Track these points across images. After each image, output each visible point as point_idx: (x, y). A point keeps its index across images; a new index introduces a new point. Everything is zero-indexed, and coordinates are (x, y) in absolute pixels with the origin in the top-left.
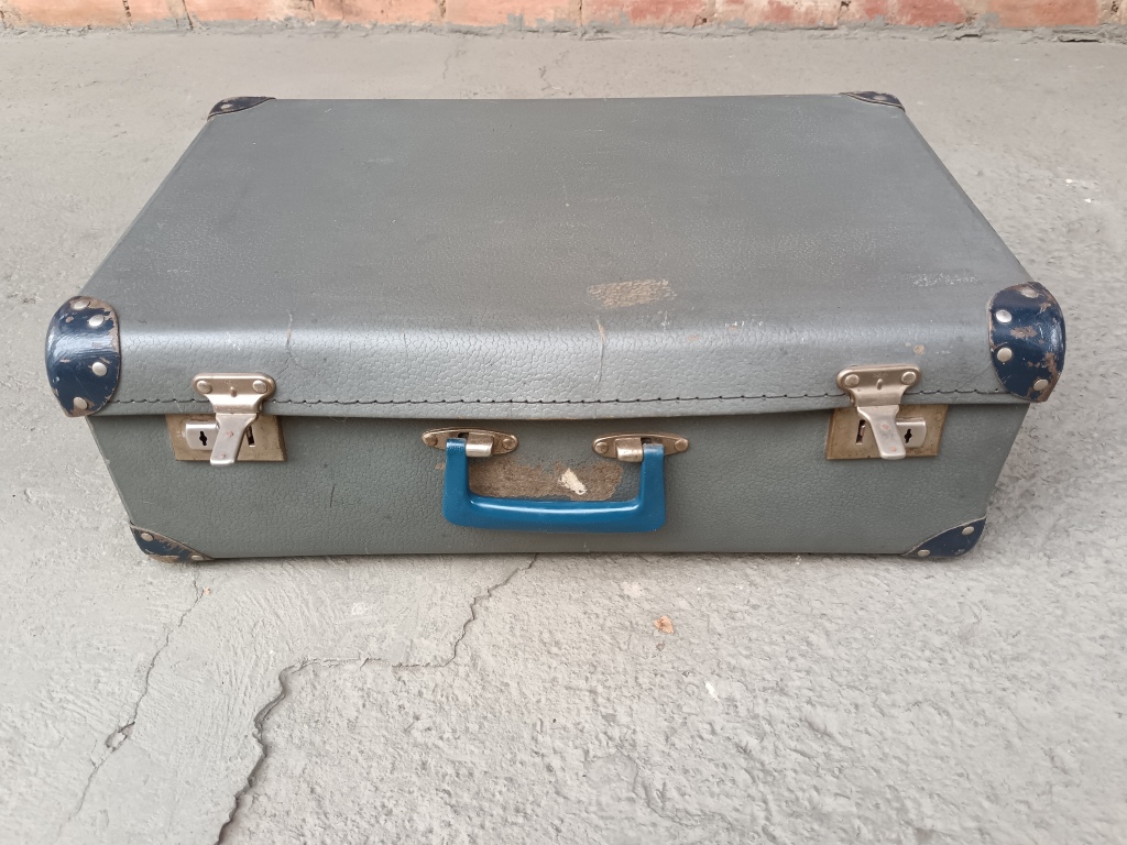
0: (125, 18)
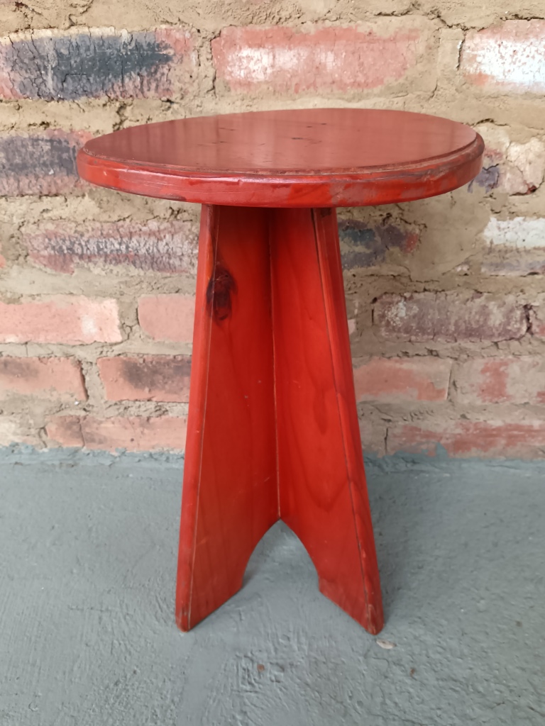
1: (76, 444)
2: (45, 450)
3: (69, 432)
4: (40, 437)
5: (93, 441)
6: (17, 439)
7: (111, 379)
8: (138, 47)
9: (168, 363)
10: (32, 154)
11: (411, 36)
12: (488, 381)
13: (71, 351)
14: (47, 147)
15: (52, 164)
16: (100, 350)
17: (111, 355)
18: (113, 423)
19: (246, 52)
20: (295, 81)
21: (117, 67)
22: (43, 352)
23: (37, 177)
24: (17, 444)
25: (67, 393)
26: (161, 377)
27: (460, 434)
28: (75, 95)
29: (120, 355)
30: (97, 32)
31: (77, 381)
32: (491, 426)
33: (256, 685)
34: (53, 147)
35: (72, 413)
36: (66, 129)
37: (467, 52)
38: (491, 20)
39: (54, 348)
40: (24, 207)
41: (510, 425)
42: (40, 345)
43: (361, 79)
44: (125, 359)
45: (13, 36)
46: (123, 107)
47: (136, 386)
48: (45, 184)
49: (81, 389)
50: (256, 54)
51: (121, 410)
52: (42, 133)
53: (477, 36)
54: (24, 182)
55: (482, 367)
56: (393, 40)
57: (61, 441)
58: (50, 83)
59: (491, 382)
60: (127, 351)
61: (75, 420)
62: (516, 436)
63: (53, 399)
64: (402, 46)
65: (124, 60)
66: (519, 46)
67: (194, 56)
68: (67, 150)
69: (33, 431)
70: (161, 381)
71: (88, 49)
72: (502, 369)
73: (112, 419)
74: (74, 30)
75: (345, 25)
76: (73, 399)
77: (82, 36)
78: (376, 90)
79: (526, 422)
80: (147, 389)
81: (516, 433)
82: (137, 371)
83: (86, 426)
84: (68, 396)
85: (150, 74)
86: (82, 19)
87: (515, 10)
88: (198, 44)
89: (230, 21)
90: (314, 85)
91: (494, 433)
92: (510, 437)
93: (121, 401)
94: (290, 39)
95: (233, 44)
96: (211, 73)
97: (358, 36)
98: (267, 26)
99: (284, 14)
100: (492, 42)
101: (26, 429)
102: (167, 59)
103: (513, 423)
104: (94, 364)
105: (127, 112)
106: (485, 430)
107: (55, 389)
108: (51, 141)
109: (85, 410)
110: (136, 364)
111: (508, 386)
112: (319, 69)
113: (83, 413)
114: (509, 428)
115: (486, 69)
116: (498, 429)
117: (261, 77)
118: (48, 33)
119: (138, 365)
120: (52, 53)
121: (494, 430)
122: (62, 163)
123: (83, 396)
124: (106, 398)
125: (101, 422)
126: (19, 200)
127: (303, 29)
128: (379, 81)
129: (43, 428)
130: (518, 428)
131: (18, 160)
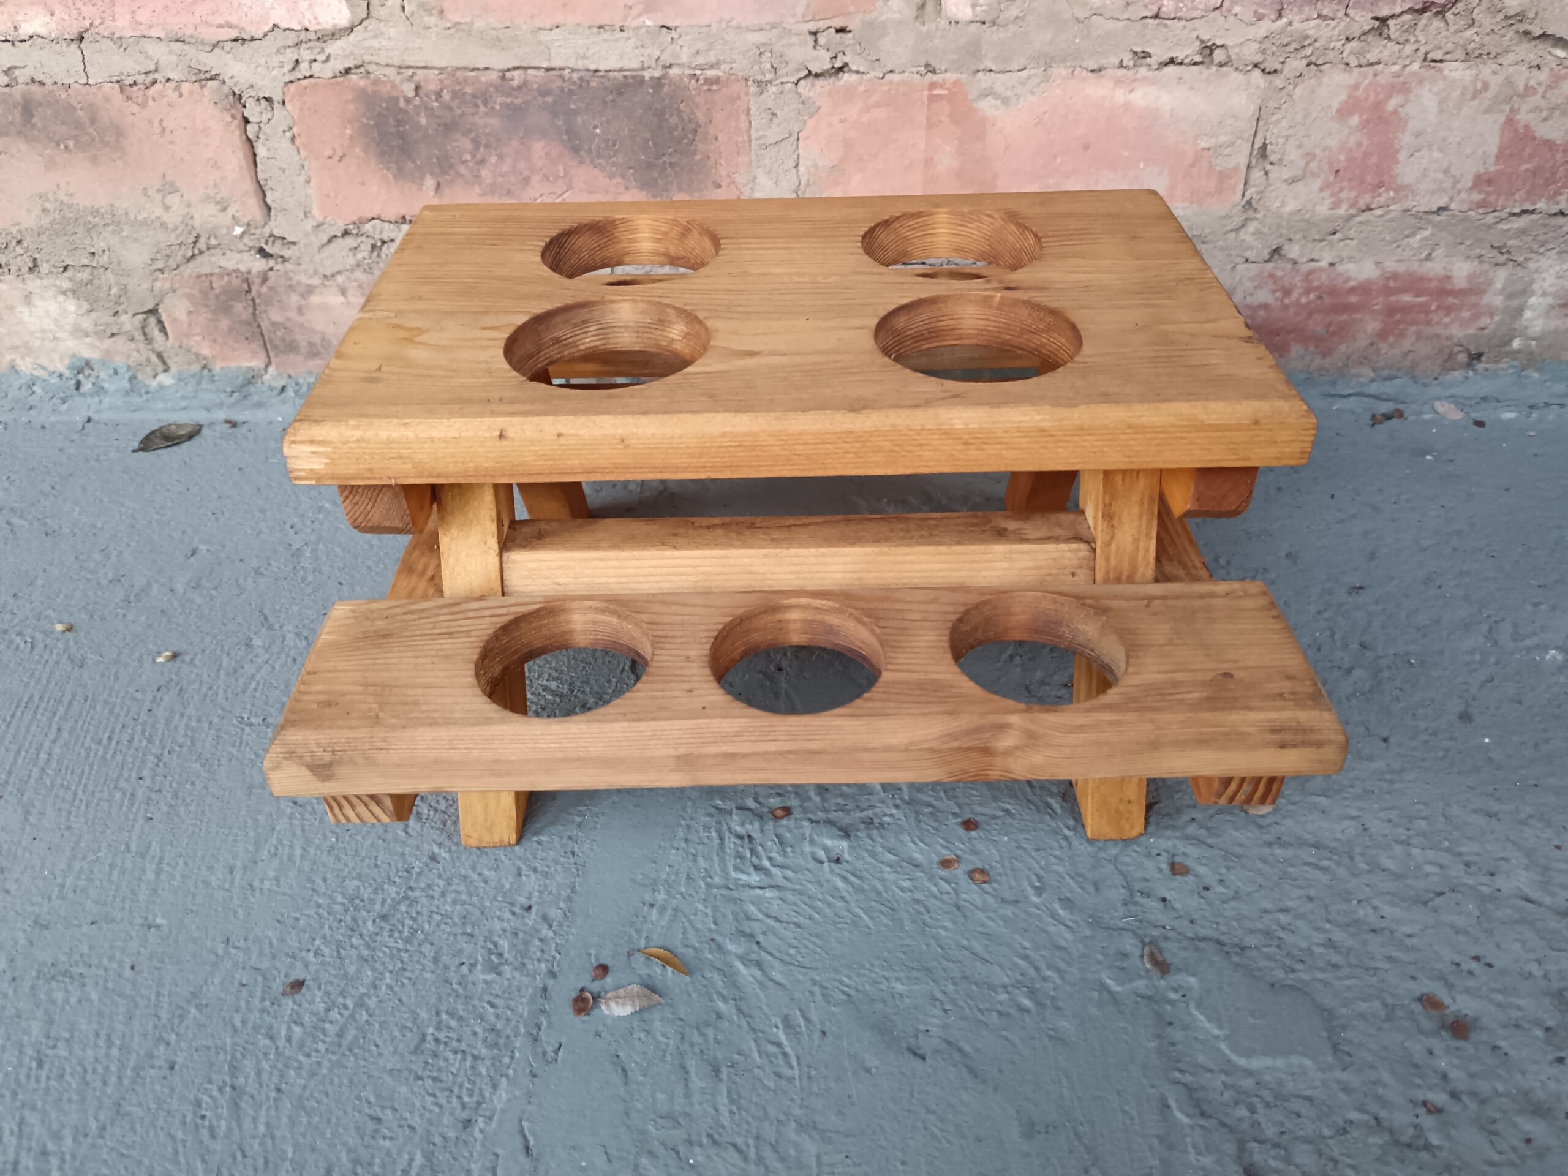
1: (250, 360)
2: (166, 379)
3: (225, 323)
4: (148, 339)
5: (292, 347)
6: (87, 350)
7: (328, 152)
9: (483, 97)
12: (1352, 141)
13: (212, 61)
16: (291, 55)
17: (324, 71)
18: (343, 292)
22: (129, 65)
24: (88, 364)
25: (208, 198)
26: (466, 144)
27: (1265, 306)
29: (348, 71)
31: (234, 159)
32: (1348, 280)
33: (775, 871)
35: (231, 261)
39: (159, 52)
41: (1395, 276)
42: (119, 41)
44: (362, 83)
47: (400, 173)
49: (249, 186)
51: (364, 253)
55: (1343, 97)
57: (206, 351)
59: (1360, 145)
60: (367, 58)
61: (236, 282)
62: (1406, 309)
63: (172, 218)
69: (129, 323)
70: (468, 157)
72: (1391, 105)
73: (340, 279)
76: (225, 219)
79: (1435, 268)
80: (430, 183)
81: (1407, 298)
82: (399, 123)
83: (268, 302)
84: (212, 209)
91: (1353, 299)
92: (1391, 311)
93: (359, 223)
101: (106, 318)
103: (1401, 268)
104: (276, 106)
106: (1332, 291)
107: (174, 190)
109: (262, 251)
110: (396, 100)
111: (1402, 156)
113: (258, 265)
114: (1392, 284)
116: (1364, 289)
119: (402, 104)
121: (1353, 290)
123: (254, 210)
124: (317, 214)
125: (310, 290)
129: (153, 312)
130: (1414, 283)
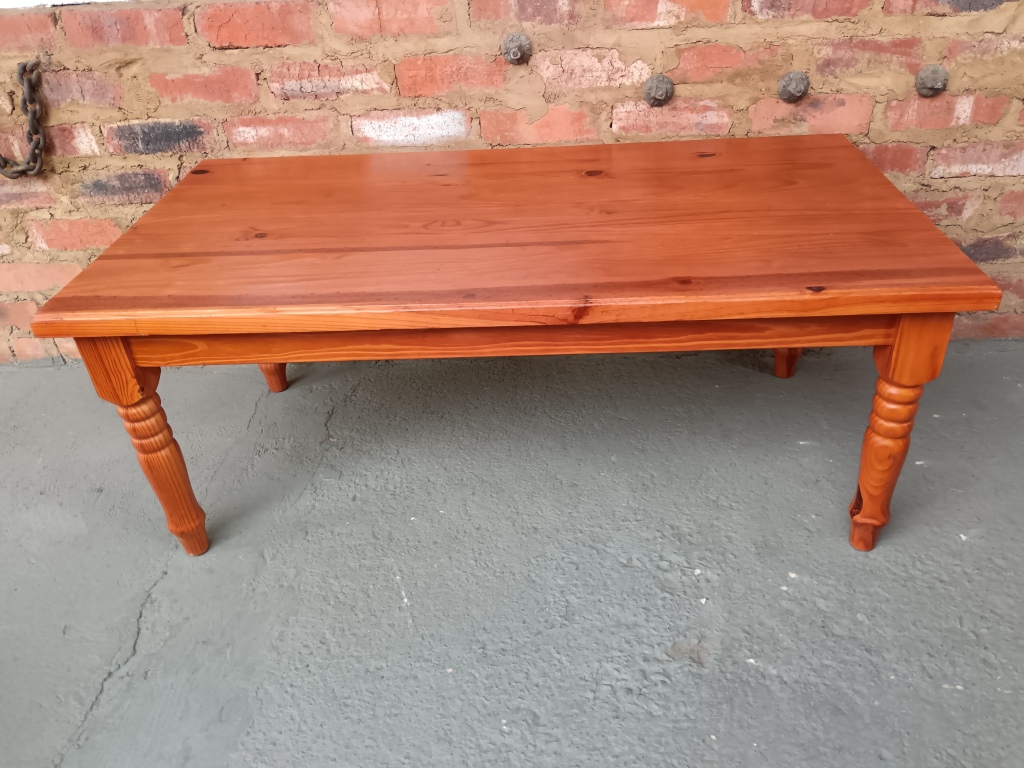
0: (11, 359)
8: (185, 127)
10: (135, 182)
11: (325, 120)
14: (143, 178)
15: (146, 187)
19: (241, 129)
20: (270, 142)
21: (175, 137)
23: (139, 194)
28: (154, 151)
30: (162, 121)
34: (146, 178)
36: (152, 169)
37: (355, 127)
38: (363, 111)
40: (133, 210)
43: (304, 140)
45: (119, 124)
46: (181, 156)
48: (144, 198)
50: (247, 129)
52: (138, 170)
53: (358, 119)
54: (132, 196)
56: (316, 121)
58: (141, 146)
64: (321, 125)
65: (179, 134)
66: (381, 123)
67: (215, 131)
68: (154, 179)
71: (159, 129)
74: (150, 120)
75: (290, 115)
77: (155, 123)
78: (314, 146)
85: (193, 141)
86: (154, 115)
87: (374, 106)
88: (216, 125)
89: (230, 114)
90: (280, 144)
94: (263, 122)
95: (234, 125)
96: (225, 139)
97: (297, 120)
98: (250, 116)
99: (257, 110)
100: (366, 122)
102: (201, 133)
105: (184, 158)
108: (145, 175)
112: (281, 136)
115: (368, 135)
117: (252, 141)
118: (137, 122)
120: (140, 132)
122: (152, 186)
126: (130, 206)
127: (268, 117)
128: (313, 142)
131: (127, 185)
